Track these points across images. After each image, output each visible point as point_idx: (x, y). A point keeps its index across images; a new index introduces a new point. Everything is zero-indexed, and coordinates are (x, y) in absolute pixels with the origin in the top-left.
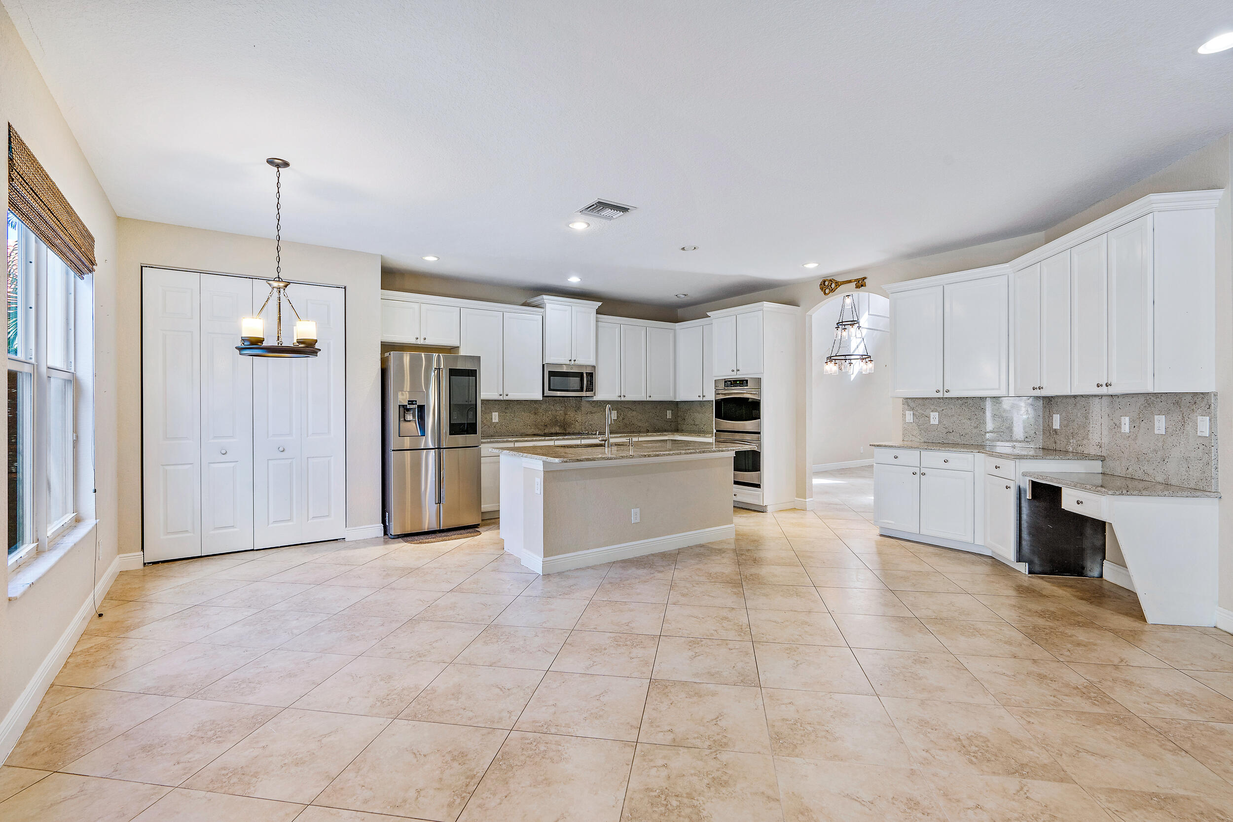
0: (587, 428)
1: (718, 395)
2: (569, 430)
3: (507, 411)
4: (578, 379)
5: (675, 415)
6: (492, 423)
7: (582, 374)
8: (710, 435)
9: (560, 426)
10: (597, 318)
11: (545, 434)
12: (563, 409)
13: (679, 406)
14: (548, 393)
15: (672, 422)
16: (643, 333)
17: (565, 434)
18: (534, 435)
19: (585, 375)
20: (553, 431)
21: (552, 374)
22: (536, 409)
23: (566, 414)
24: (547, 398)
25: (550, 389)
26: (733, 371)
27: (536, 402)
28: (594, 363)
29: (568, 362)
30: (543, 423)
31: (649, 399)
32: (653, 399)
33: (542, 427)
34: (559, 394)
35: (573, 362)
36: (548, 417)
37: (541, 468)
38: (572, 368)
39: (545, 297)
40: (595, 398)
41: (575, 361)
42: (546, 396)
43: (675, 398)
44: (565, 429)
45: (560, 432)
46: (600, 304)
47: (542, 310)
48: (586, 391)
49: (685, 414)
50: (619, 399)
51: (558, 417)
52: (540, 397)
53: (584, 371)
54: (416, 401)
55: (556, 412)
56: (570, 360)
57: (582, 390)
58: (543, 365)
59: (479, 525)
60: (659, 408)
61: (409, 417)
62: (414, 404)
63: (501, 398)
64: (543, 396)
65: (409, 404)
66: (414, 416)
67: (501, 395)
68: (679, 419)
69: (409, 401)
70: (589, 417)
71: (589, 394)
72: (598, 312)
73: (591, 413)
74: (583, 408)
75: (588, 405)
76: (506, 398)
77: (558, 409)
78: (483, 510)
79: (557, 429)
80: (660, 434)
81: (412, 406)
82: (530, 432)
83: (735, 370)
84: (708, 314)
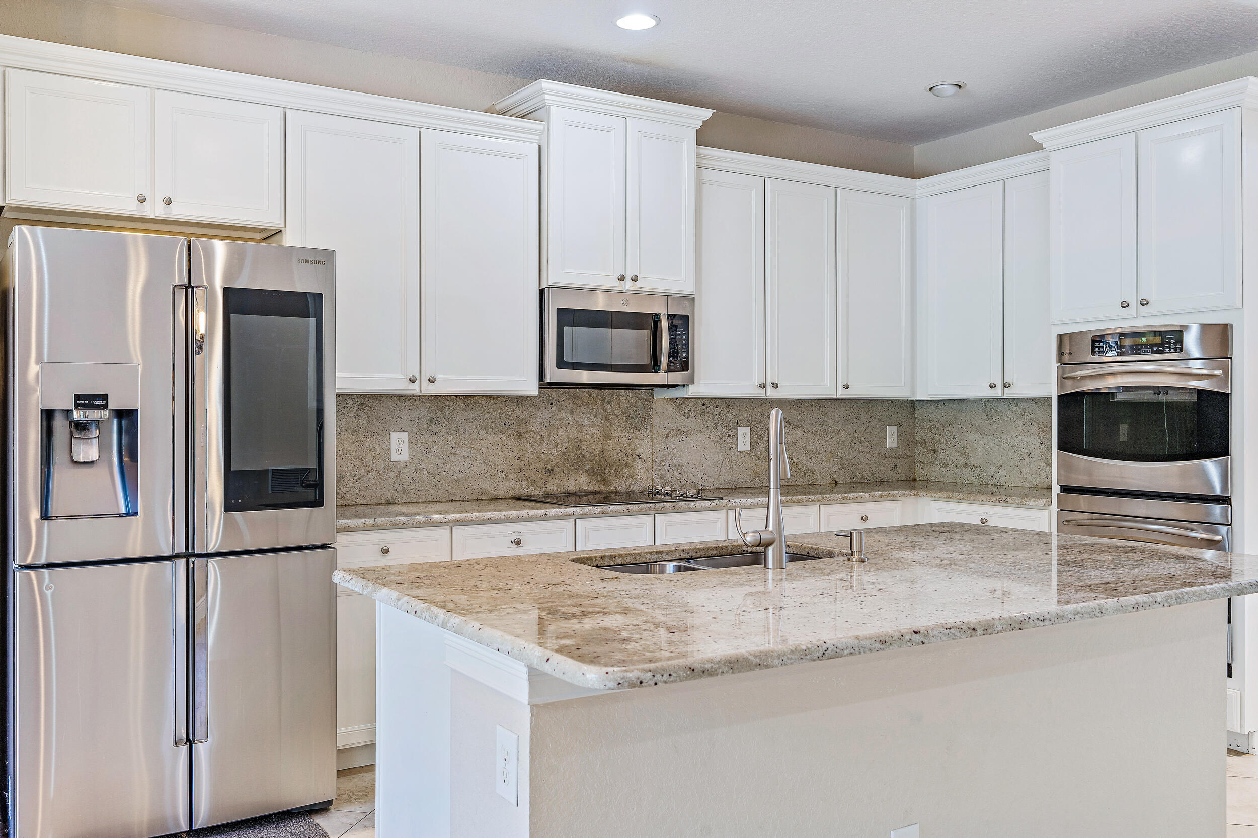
0: (668, 476)
1: (1069, 383)
2: (618, 484)
3: (435, 428)
4: (645, 335)
5: (908, 441)
6: (390, 465)
7: (656, 319)
8: (1042, 502)
9: (592, 472)
10: (698, 156)
11: (547, 495)
12: (600, 421)
13: (918, 414)
14: (555, 374)
15: (899, 457)
16: (828, 204)
17: (605, 498)
18: (517, 498)
19: (664, 323)
20: (571, 484)
21: (567, 317)
22: (523, 422)
23: (607, 437)
24: (554, 392)
25: (561, 364)
26: (1125, 305)
27: (520, 400)
28: (687, 288)
29: (616, 284)
30: (541, 465)
31: (842, 393)
32: (855, 392)
33: (539, 475)
34: (585, 376)
35: (629, 284)
36: (556, 445)
37: (522, 693)
38: (625, 303)
39: (546, 84)
40: (692, 391)
41: (635, 279)
42: (551, 384)
43: (913, 390)
44: (605, 481)
45: (590, 488)
46: (707, 113)
47: (539, 126)
48: (669, 370)
49: (937, 437)
50: (760, 393)
51: (584, 446)
52: (531, 387)
53: (662, 311)
54: (105, 397)
55: (580, 431)
56: (622, 278)
57: (654, 366)
58: (542, 292)
59: (330, 803)
60: (864, 418)
61: (88, 450)
62: (98, 407)
63: (414, 389)
64: (544, 384)
65: (77, 406)
66: (103, 448)
67: (412, 380)
68: (918, 450)
69: (78, 397)
70: (674, 443)
71: (676, 377)
72: (704, 138)
73: (681, 433)
74: (655, 420)
75: (670, 410)
76: (428, 389)
77: (586, 422)
78: (342, 743)
79: (582, 482)
80: (881, 496)
81: (93, 415)
82: (504, 488)
83: (1133, 302)
84: (1037, 136)
